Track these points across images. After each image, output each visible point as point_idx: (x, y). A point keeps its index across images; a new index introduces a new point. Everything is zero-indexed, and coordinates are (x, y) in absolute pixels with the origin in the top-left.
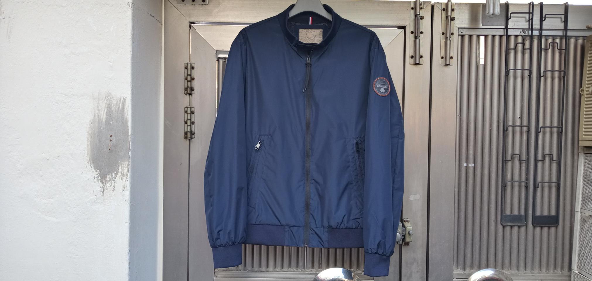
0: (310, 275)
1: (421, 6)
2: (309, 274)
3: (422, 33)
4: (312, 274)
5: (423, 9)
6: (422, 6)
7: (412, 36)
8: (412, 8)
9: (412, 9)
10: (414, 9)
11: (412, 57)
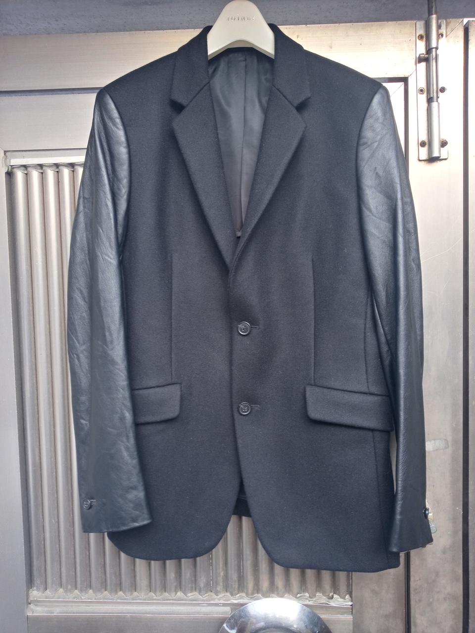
0: (220, 606)
1: (440, 31)
2: (217, 605)
3: (443, 90)
4: (224, 605)
5: (444, 36)
6: (443, 30)
7: (423, 98)
8: (421, 37)
9: (419, 39)
10: (424, 39)
11: (423, 144)
